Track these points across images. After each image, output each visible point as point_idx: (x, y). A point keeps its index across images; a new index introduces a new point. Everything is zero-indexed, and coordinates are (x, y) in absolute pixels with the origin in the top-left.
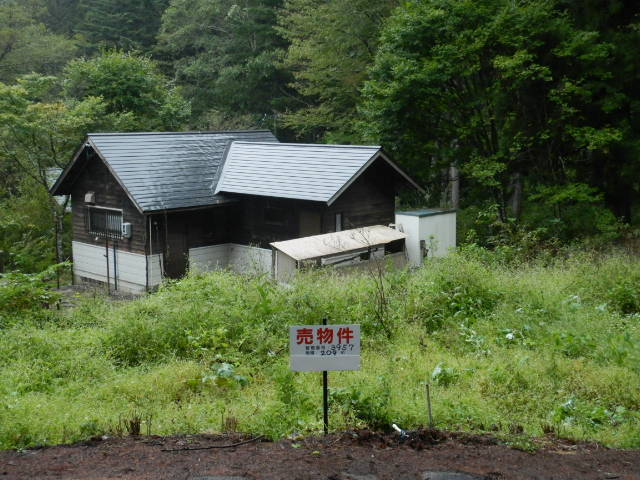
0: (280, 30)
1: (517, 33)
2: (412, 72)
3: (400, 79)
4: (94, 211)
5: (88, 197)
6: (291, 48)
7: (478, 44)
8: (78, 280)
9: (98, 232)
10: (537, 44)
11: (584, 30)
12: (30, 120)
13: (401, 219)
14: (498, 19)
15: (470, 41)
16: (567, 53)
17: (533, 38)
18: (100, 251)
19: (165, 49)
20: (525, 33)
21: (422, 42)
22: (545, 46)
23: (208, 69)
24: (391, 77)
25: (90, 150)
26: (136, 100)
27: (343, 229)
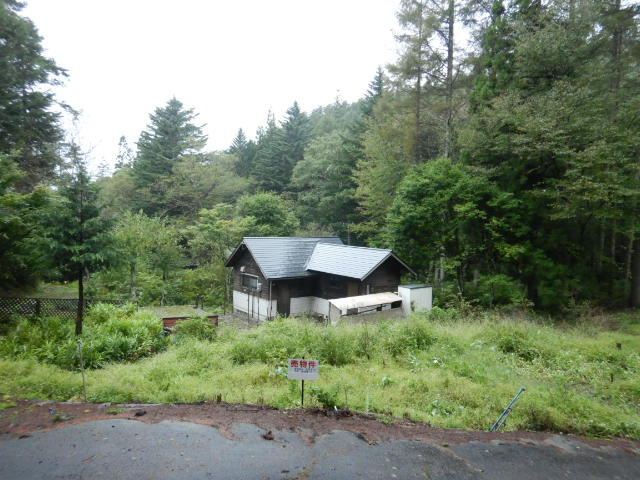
0: (353, 178)
1: (467, 193)
2: (411, 211)
3: (404, 215)
4: (244, 276)
5: (242, 269)
6: (358, 189)
7: (446, 198)
8: (235, 311)
9: (245, 286)
10: (479, 199)
11: (506, 191)
12: (218, 227)
13: (401, 289)
14: (458, 185)
15: (442, 196)
16: (495, 204)
17: (476, 196)
18: (245, 296)
19: (294, 186)
20: (472, 193)
21: (417, 196)
22: (483, 200)
23: (315, 198)
24: (400, 213)
25: (244, 246)
26: (271, 218)
27: (371, 293)
